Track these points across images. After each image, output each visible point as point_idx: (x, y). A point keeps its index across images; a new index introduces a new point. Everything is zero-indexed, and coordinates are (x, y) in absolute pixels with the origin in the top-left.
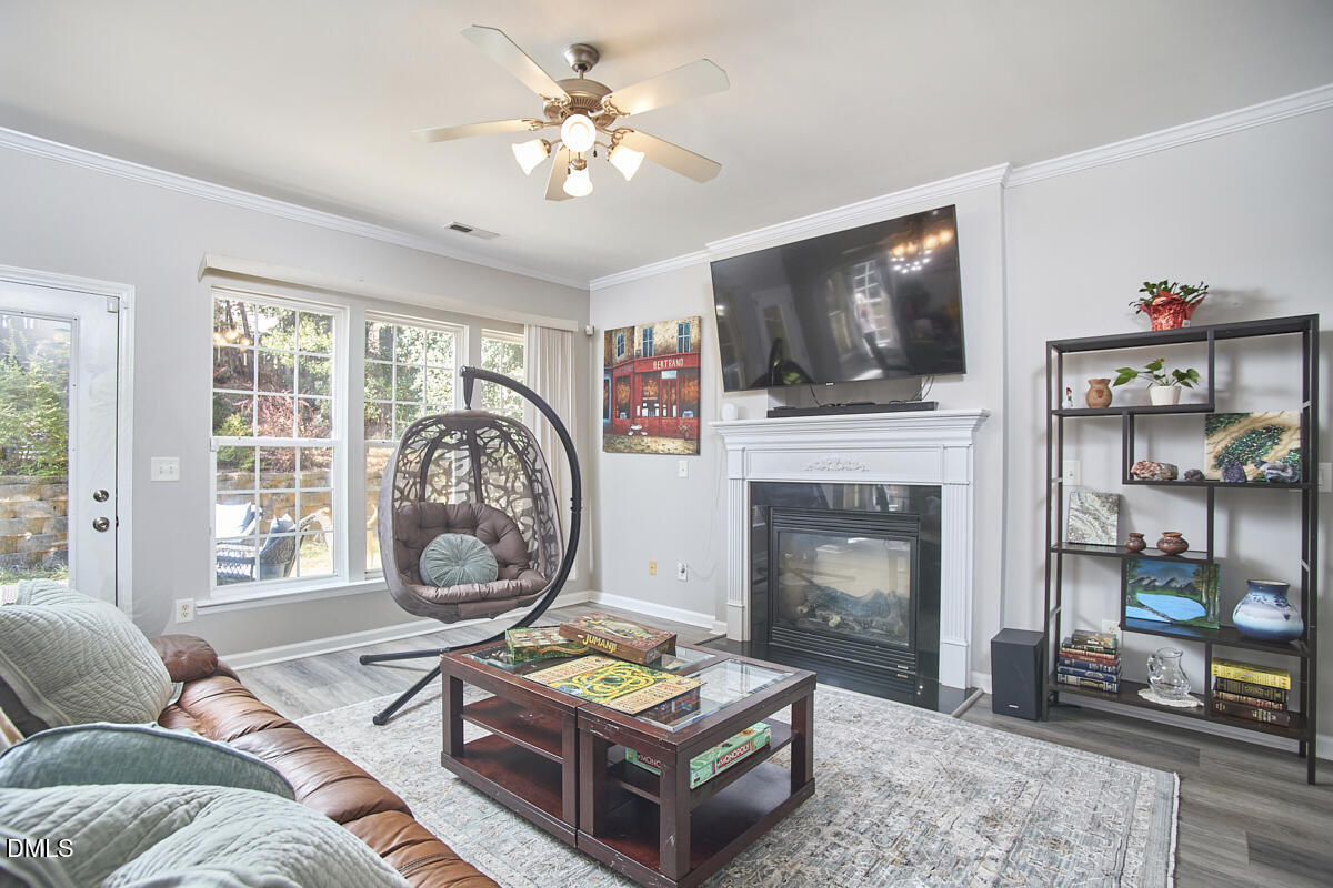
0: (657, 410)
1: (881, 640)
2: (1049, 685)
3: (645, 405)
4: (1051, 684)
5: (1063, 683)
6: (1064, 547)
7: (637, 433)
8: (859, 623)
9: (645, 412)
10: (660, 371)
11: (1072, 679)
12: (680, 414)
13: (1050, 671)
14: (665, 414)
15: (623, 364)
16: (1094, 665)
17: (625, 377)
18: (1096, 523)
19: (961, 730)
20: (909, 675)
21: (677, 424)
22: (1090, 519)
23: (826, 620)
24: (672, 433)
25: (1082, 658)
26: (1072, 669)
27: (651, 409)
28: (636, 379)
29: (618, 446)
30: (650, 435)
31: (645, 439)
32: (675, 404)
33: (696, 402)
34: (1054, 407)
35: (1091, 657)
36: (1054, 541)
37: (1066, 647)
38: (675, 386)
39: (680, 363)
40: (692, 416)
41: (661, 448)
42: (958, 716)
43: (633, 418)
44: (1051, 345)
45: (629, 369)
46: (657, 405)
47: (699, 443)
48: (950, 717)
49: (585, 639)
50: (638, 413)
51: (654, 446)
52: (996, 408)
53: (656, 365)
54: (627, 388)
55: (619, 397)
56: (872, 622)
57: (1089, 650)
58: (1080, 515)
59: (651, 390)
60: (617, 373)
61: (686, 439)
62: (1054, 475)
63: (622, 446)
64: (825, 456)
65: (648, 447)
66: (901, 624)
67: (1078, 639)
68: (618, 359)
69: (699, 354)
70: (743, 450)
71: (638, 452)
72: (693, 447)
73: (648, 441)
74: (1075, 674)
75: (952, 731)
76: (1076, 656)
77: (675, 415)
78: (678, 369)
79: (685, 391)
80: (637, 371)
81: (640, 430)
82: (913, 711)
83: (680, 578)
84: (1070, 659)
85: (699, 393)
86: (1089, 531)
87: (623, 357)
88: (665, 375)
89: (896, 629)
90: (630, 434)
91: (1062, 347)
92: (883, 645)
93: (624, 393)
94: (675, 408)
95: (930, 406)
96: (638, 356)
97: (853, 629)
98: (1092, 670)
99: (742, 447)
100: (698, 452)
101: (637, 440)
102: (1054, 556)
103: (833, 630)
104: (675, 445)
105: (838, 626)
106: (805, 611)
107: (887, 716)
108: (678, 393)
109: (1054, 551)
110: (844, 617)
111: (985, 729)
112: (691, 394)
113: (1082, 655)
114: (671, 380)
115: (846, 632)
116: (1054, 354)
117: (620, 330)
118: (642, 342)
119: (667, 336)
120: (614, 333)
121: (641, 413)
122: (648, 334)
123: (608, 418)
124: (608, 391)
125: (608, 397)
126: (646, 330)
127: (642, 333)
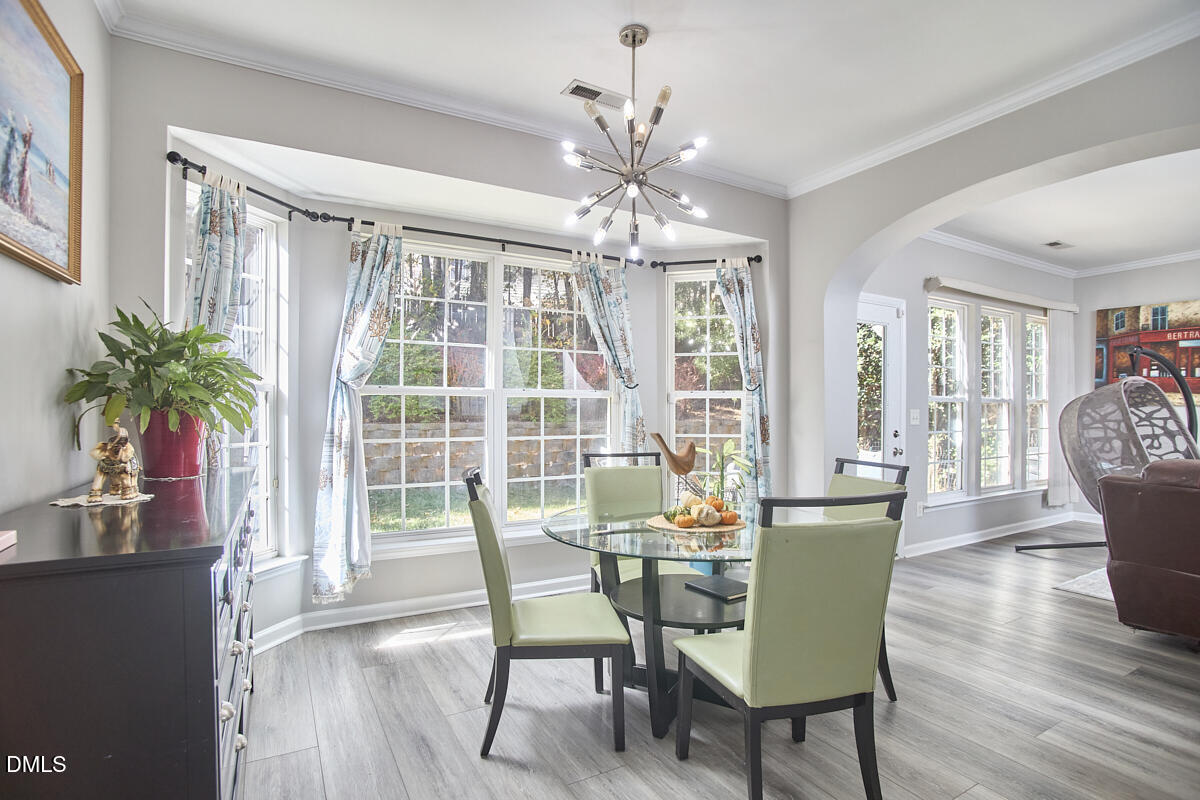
3: (1153, 368)
9: (1155, 373)
10: (1177, 341)
15: (1124, 336)
45: (1132, 340)
53: (1170, 336)
55: (1119, 362)
60: (1114, 343)
68: (1116, 332)
80: (1143, 341)
87: (1123, 330)
88: (1184, 344)
93: (1125, 358)
94: (1197, 369)
114: (1193, 348)
117: (1119, 309)
118: (1151, 318)
119: (1187, 313)
120: (1110, 312)
121: (1149, 373)
122: (1160, 312)
123: (1101, 377)
124: (1102, 357)
125: (1102, 362)
126: (1157, 309)
127: (1151, 311)
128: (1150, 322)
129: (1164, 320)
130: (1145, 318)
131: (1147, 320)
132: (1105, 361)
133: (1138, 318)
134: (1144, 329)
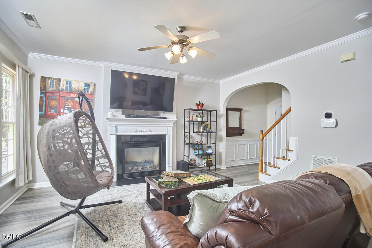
3: (66, 109)
5: (190, 168)
10: (75, 98)
15: (53, 92)
23: (137, 169)
28: (61, 99)
43: (59, 113)
44: (185, 109)
45: (57, 94)
46: (72, 109)
50: (62, 111)
53: (72, 95)
54: (56, 101)
55: (50, 104)
57: (192, 161)
59: (69, 104)
60: (49, 95)
64: (140, 128)
68: (50, 89)
70: (116, 126)
80: (62, 96)
84: (190, 163)
87: (53, 89)
93: (54, 103)
95: (165, 118)
97: (145, 170)
98: (193, 164)
105: (141, 170)
106: (131, 168)
110: (143, 167)
117: (52, 78)
118: (65, 85)
119: (78, 86)
120: (47, 78)
121: (64, 111)
122: (69, 83)
123: (42, 112)
124: (43, 101)
125: (43, 103)
126: (68, 82)
127: (65, 82)
128: (65, 87)
129: (70, 87)
130: (63, 85)
131: (64, 86)
132: (44, 103)
133: (60, 84)
134: (62, 90)
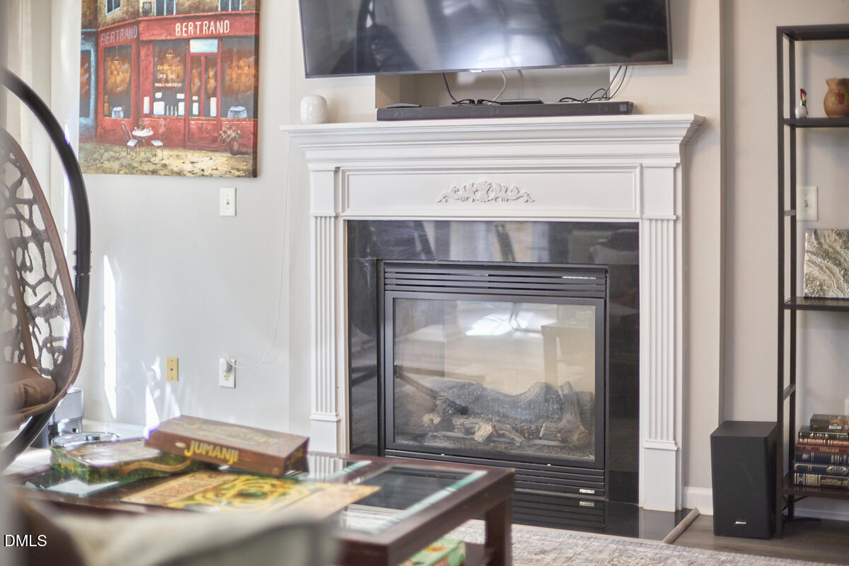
0: (181, 106)
1: (553, 455)
2: (783, 492)
3: (159, 95)
4: (786, 487)
5: (801, 485)
6: (798, 302)
7: (144, 143)
8: (521, 433)
9: (159, 108)
10: (187, 41)
11: (811, 479)
12: (222, 111)
13: (786, 471)
14: (195, 110)
15: (119, 25)
16: (837, 457)
17: (121, 47)
18: (836, 270)
19: (679, 557)
20: (595, 501)
21: (218, 126)
22: (830, 264)
23: (469, 431)
24: (210, 141)
25: (823, 449)
26: (810, 466)
27: (171, 102)
28: (143, 52)
29: (107, 165)
30: (169, 143)
31: (159, 152)
32: (214, 95)
33: (251, 93)
34: (787, 115)
35: (833, 446)
36: (787, 296)
37: (803, 437)
38: (214, 65)
39: (223, 27)
40: (244, 115)
41: (188, 167)
42: (672, 541)
43: (137, 117)
44: (781, 32)
45: (129, 34)
46: (180, 96)
47: (255, 158)
48: (662, 543)
49: (188, 448)
50: (146, 110)
51: (175, 164)
52: (713, 112)
53: (179, 30)
54: (126, 66)
55: (111, 81)
56: (538, 430)
57: (832, 438)
58: (819, 260)
59: (170, 71)
60: (106, 40)
61: (234, 153)
62: (787, 206)
63: (116, 165)
64: (467, 180)
65: (165, 166)
66: (582, 428)
67: (819, 425)
68: (108, 16)
69: (257, 15)
70: (337, 170)
71: (145, 173)
72: (246, 165)
73: (165, 156)
74: (814, 471)
75: (667, 559)
76: (815, 447)
77: (213, 112)
78: (220, 38)
79: (232, 74)
80: (144, 38)
81: (149, 139)
82: (613, 542)
83: (222, 382)
84: (809, 452)
85: (257, 77)
86: (828, 281)
87: (117, 13)
88: (197, 47)
89: (575, 437)
90: (131, 143)
91: (793, 34)
92: (556, 462)
93: (120, 74)
94: (213, 101)
95: (623, 108)
96: (146, 12)
97: (512, 442)
98: (835, 464)
99: (332, 166)
100: (254, 173)
101: (143, 154)
102: (787, 313)
103: (481, 447)
104: (218, 161)
105: (489, 439)
106: (437, 420)
107: (579, 550)
108: (221, 78)
109: (788, 307)
110: (498, 425)
111: (709, 552)
112: (243, 79)
113: (822, 445)
114: (206, 56)
115: (502, 448)
116: (786, 42)
123: (87, 116)
124: (89, 70)
132: (93, 77)
